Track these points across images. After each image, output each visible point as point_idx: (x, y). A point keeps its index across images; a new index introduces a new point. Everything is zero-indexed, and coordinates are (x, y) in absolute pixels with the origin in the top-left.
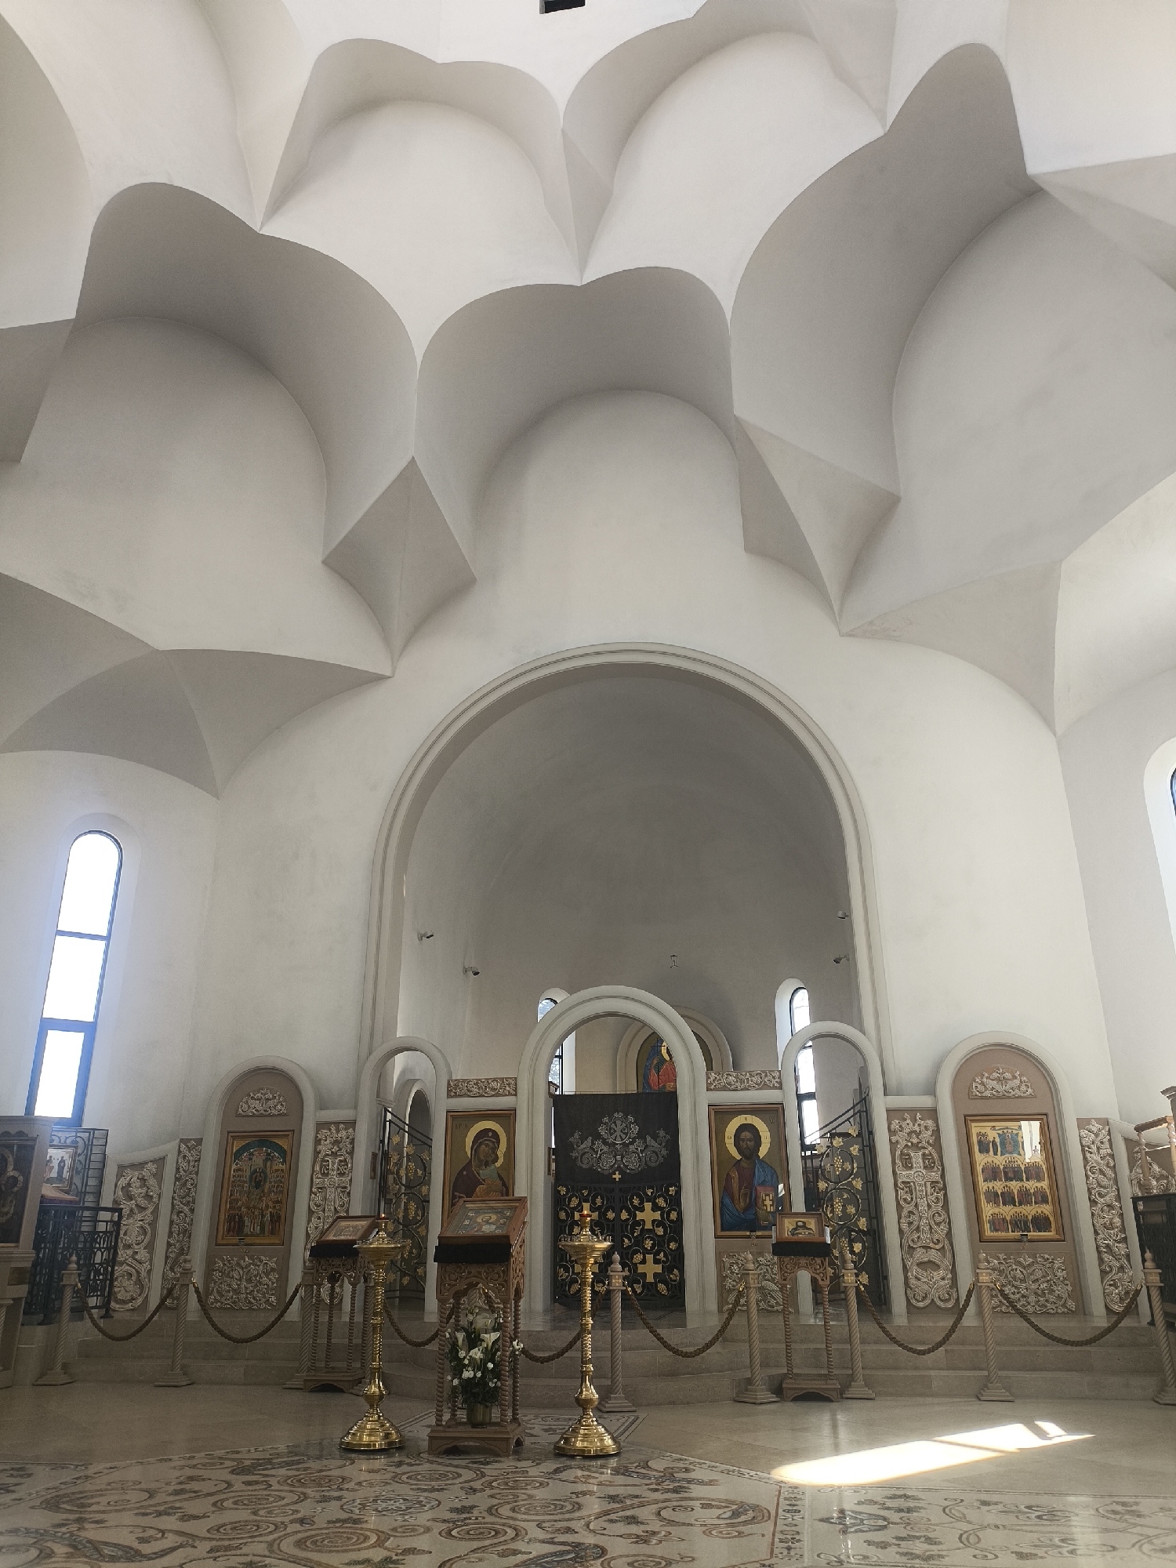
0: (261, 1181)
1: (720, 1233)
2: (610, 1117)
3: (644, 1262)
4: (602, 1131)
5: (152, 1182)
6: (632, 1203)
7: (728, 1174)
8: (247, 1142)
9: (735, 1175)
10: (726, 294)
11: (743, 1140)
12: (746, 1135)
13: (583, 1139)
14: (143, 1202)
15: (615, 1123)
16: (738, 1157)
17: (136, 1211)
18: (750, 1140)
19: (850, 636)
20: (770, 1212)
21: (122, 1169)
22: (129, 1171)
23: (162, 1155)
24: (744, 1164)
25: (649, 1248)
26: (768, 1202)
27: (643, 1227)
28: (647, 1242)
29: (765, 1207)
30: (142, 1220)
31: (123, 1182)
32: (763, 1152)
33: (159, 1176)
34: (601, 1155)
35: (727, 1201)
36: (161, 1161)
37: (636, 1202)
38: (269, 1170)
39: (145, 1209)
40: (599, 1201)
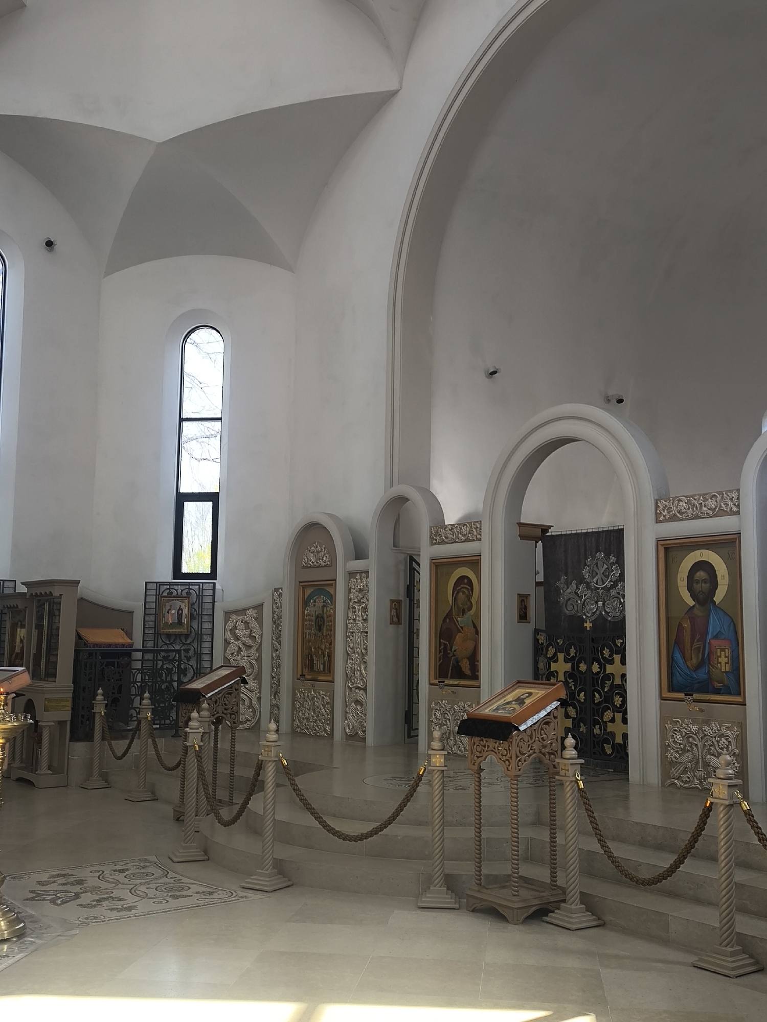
0: (321, 625)
1: (667, 694)
2: (593, 557)
3: (613, 720)
4: (585, 572)
5: (254, 624)
6: (602, 654)
7: (680, 625)
8: (312, 590)
9: (686, 625)
11: (698, 582)
12: (701, 575)
13: (568, 584)
14: (249, 641)
15: (597, 564)
16: (691, 602)
17: (243, 649)
18: (705, 581)
20: (726, 672)
21: (228, 614)
22: (234, 617)
23: (260, 602)
24: (698, 612)
25: (619, 706)
26: (723, 660)
27: (613, 682)
28: (616, 699)
29: (719, 665)
30: (249, 657)
31: (230, 625)
32: (719, 597)
33: (259, 619)
34: (585, 600)
35: (678, 656)
36: (259, 607)
37: (606, 652)
38: (325, 615)
39: (250, 647)
40: (572, 652)
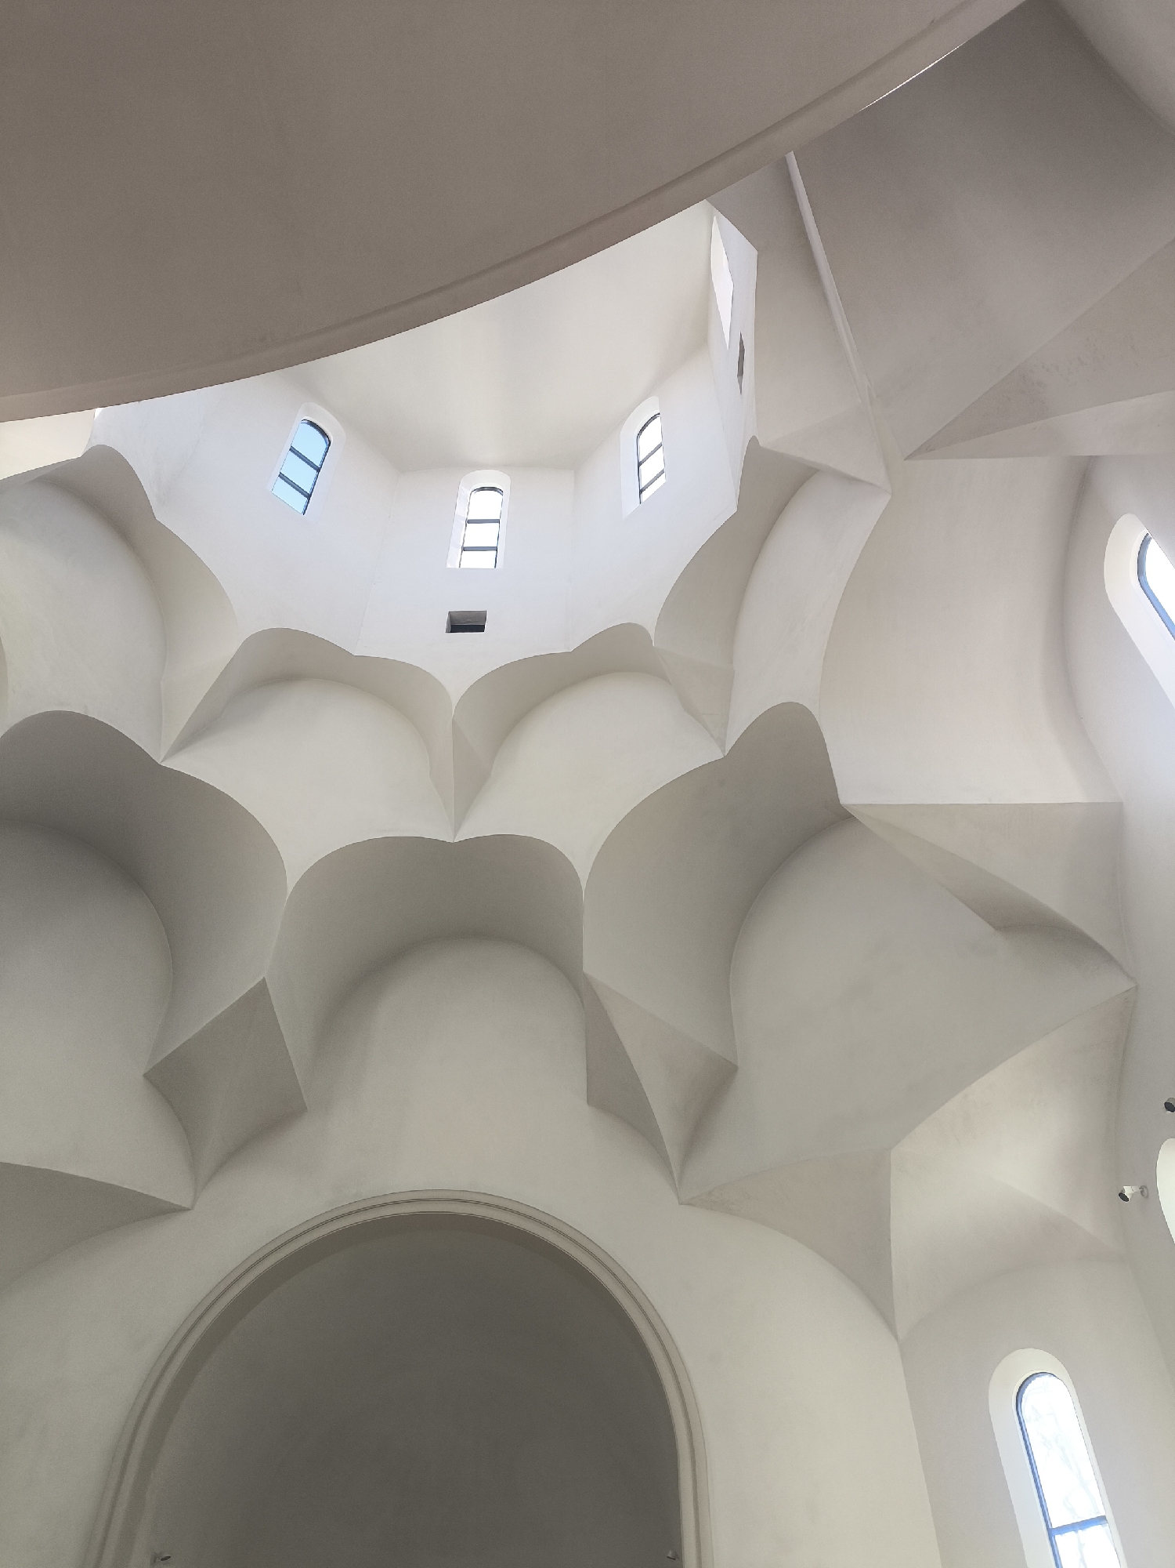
10: (583, 866)
19: (689, 1204)
